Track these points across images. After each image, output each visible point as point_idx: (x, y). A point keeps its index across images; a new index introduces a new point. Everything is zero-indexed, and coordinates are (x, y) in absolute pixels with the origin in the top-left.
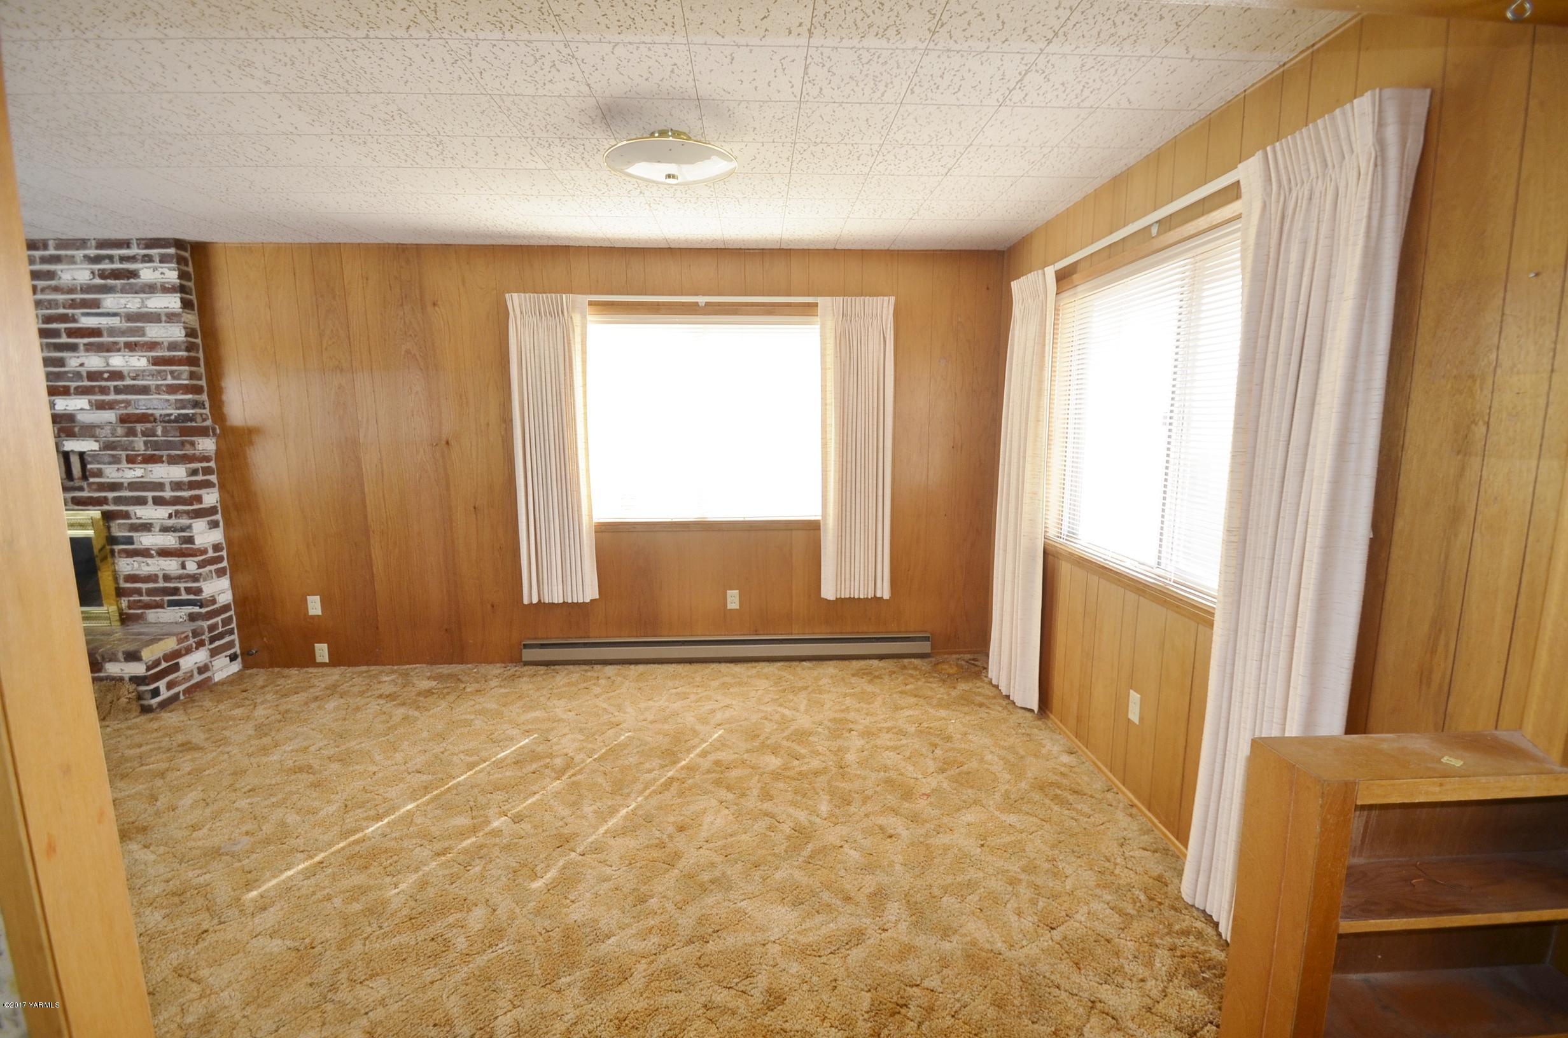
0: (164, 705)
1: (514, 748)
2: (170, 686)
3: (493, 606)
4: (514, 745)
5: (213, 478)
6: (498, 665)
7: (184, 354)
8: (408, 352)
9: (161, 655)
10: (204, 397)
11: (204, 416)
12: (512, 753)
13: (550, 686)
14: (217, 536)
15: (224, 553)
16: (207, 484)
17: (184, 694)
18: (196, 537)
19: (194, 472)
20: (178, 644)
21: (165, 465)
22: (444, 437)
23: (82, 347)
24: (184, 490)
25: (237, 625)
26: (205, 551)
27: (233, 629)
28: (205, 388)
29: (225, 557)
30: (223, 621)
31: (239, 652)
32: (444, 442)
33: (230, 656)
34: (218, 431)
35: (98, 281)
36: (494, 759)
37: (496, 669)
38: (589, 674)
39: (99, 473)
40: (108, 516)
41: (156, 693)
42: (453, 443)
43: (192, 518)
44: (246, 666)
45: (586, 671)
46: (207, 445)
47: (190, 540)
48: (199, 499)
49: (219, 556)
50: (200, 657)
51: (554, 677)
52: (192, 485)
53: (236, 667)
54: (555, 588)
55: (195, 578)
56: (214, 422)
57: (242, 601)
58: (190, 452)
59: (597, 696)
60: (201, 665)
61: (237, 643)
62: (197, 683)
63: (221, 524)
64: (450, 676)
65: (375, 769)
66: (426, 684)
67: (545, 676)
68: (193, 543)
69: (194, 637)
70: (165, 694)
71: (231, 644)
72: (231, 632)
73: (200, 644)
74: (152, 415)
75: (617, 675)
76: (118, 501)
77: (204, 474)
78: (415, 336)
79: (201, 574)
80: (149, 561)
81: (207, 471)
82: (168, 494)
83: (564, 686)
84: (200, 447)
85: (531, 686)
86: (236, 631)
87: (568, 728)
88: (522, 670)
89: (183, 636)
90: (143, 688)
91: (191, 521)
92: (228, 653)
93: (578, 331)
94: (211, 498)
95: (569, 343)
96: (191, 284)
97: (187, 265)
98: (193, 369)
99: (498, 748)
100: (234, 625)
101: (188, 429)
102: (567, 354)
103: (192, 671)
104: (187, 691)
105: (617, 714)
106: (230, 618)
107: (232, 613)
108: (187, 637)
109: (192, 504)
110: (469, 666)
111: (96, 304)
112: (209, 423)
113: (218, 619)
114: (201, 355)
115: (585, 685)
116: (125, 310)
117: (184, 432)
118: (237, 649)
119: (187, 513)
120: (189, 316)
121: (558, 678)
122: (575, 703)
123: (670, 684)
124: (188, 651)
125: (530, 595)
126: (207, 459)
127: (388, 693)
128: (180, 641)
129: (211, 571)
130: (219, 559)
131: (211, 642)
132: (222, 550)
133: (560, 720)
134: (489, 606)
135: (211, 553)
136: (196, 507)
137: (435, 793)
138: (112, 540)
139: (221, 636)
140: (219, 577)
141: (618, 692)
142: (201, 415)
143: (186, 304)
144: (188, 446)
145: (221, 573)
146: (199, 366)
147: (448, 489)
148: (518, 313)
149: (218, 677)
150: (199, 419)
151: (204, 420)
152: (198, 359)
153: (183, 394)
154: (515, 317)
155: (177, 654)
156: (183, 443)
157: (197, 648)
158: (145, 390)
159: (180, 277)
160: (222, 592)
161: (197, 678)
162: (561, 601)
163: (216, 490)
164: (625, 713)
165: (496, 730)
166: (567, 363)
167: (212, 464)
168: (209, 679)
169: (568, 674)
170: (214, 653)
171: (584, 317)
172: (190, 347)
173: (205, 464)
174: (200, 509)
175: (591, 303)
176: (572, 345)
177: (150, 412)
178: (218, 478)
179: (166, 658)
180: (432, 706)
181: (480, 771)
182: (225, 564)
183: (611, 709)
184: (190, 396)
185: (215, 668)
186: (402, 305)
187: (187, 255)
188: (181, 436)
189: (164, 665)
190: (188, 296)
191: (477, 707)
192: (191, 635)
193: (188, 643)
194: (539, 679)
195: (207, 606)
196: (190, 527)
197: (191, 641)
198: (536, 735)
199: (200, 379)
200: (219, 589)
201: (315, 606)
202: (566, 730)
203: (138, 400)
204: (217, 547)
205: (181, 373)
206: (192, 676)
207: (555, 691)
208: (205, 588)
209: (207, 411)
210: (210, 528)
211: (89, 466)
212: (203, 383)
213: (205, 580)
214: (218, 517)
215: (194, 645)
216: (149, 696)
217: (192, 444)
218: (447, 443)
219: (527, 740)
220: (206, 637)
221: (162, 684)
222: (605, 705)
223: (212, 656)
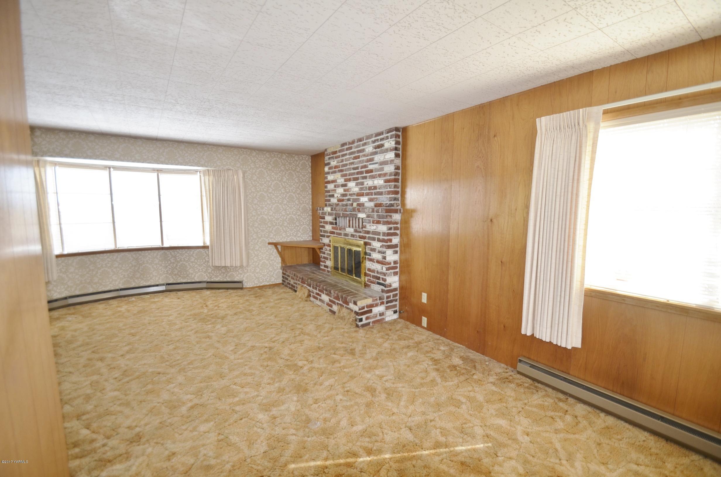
0: (363, 326)
1: (469, 447)
2: (367, 318)
3: (504, 327)
4: (472, 445)
5: (398, 232)
6: (503, 365)
7: (393, 177)
8: (478, 167)
9: (365, 305)
10: (399, 196)
11: (398, 204)
12: (466, 451)
13: (526, 401)
14: (396, 257)
15: (398, 265)
16: (395, 234)
17: (372, 323)
18: (387, 257)
19: (390, 229)
20: (373, 302)
21: (382, 225)
22: (490, 217)
23: (368, 177)
24: (385, 236)
25: (399, 298)
26: (390, 264)
27: (397, 299)
28: (400, 192)
29: (398, 267)
30: (393, 295)
31: (398, 310)
32: (489, 220)
33: (394, 311)
34: (402, 211)
35: (374, 150)
36: (452, 449)
37: (499, 368)
38: (561, 404)
39: (365, 227)
40: (366, 244)
41: (361, 320)
42: (494, 220)
43: (387, 249)
44: (400, 317)
45: (560, 400)
46: (397, 217)
47: (384, 258)
48: (390, 240)
49: (396, 266)
50: (381, 309)
51: (533, 393)
52: (389, 234)
53: (396, 316)
54: (544, 330)
55: (385, 274)
56: (402, 207)
57: (402, 288)
58: (389, 220)
59: (557, 431)
60: (381, 312)
61: (398, 306)
62: (378, 320)
63: (399, 252)
64: (473, 361)
65: (395, 410)
66: (457, 361)
67: (526, 390)
68: (386, 259)
69: (380, 300)
70: (364, 322)
71: (395, 306)
72: (396, 300)
73: (382, 303)
74: (383, 204)
75: (584, 417)
76: (369, 238)
77: (394, 230)
78: (482, 157)
79: (387, 273)
80: (374, 264)
81: (396, 229)
82: (381, 237)
83: (536, 407)
84: (394, 218)
85: (513, 394)
86: (398, 300)
87: (516, 452)
88: (515, 376)
89: (375, 298)
90: (357, 317)
91: (386, 250)
92: (394, 309)
93: (591, 136)
94: (396, 240)
95: (581, 147)
96: (400, 146)
97: (399, 138)
98: (396, 183)
99: (461, 440)
100: (398, 298)
101: (390, 210)
102: (578, 155)
103: (377, 314)
104: (374, 322)
105: (564, 462)
106: (397, 294)
107: (398, 292)
108: (377, 299)
109: (387, 242)
110: (487, 358)
111: (372, 160)
112: (399, 207)
113: (391, 294)
114: (400, 177)
115: (552, 414)
116: (380, 161)
117: (387, 211)
118: (397, 308)
119: (385, 246)
120: (397, 160)
121: (535, 397)
122: (536, 428)
123: (634, 455)
124: (377, 305)
125: (526, 330)
126: (396, 223)
127: (436, 358)
128: (373, 301)
129: (391, 272)
130: (396, 268)
131: (387, 302)
132: (397, 263)
133: (515, 440)
134: (502, 326)
135: (392, 265)
136: (389, 244)
137: (406, 454)
138: (366, 253)
139: (391, 301)
140: (394, 275)
141: (577, 436)
142: (397, 204)
143: (397, 155)
144: (388, 217)
145: (395, 274)
146: (398, 182)
147: (488, 249)
148: (544, 130)
149: (387, 319)
150: (395, 205)
151: (397, 206)
152: (398, 179)
153: (392, 194)
154: (542, 134)
155: (372, 306)
156: (387, 216)
157: (380, 305)
158: (381, 194)
159: (396, 144)
160: (395, 282)
161: (379, 318)
162: (548, 340)
163: (398, 237)
164: (572, 466)
165: (470, 421)
166: (577, 163)
167: (399, 226)
168: (384, 319)
169: (544, 396)
170: (387, 308)
171: (597, 124)
172: (396, 174)
173: (395, 226)
174: (390, 245)
175: (606, 112)
176: (583, 148)
177: (382, 202)
178: (400, 232)
179: (368, 306)
180: (450, 380)
181: (439, 455)
182: (398, 270)
183: (562, 454)
184: (393, 196)
185: (387, 315)
186: (478, 140)
187: (400, 134)
188: (386, 213)
189: (366, 309)
190: (398, 152)
191: (472, 394)
192: (378, 299)
193: (377, 302)
194: (522, 390)
195: (387, 287)
196: (385, 252)
197: (379, 301)
198: (490, 445)
199: (398, 188)
200: (394, 281)
201: (424, 298)
202: (514, 454)
203: (380, 197)
204: (395, 262)
205: (392, 185)
206: (376, 316)
207: (527, 407)
208: (387, 280)
209: (399, 202)
210: (394, 254)
211: (364, 224)
212: (399, 190)
213: (388, 276)
214: (398, 249)
215: (379, 303)
216: (358, 320)
217: (391, 216)
218: (491, 220)
219: (482, 445)
220: (385, 300)
221: (364, 317)
222: (558, 446)
223: (386, 309)
